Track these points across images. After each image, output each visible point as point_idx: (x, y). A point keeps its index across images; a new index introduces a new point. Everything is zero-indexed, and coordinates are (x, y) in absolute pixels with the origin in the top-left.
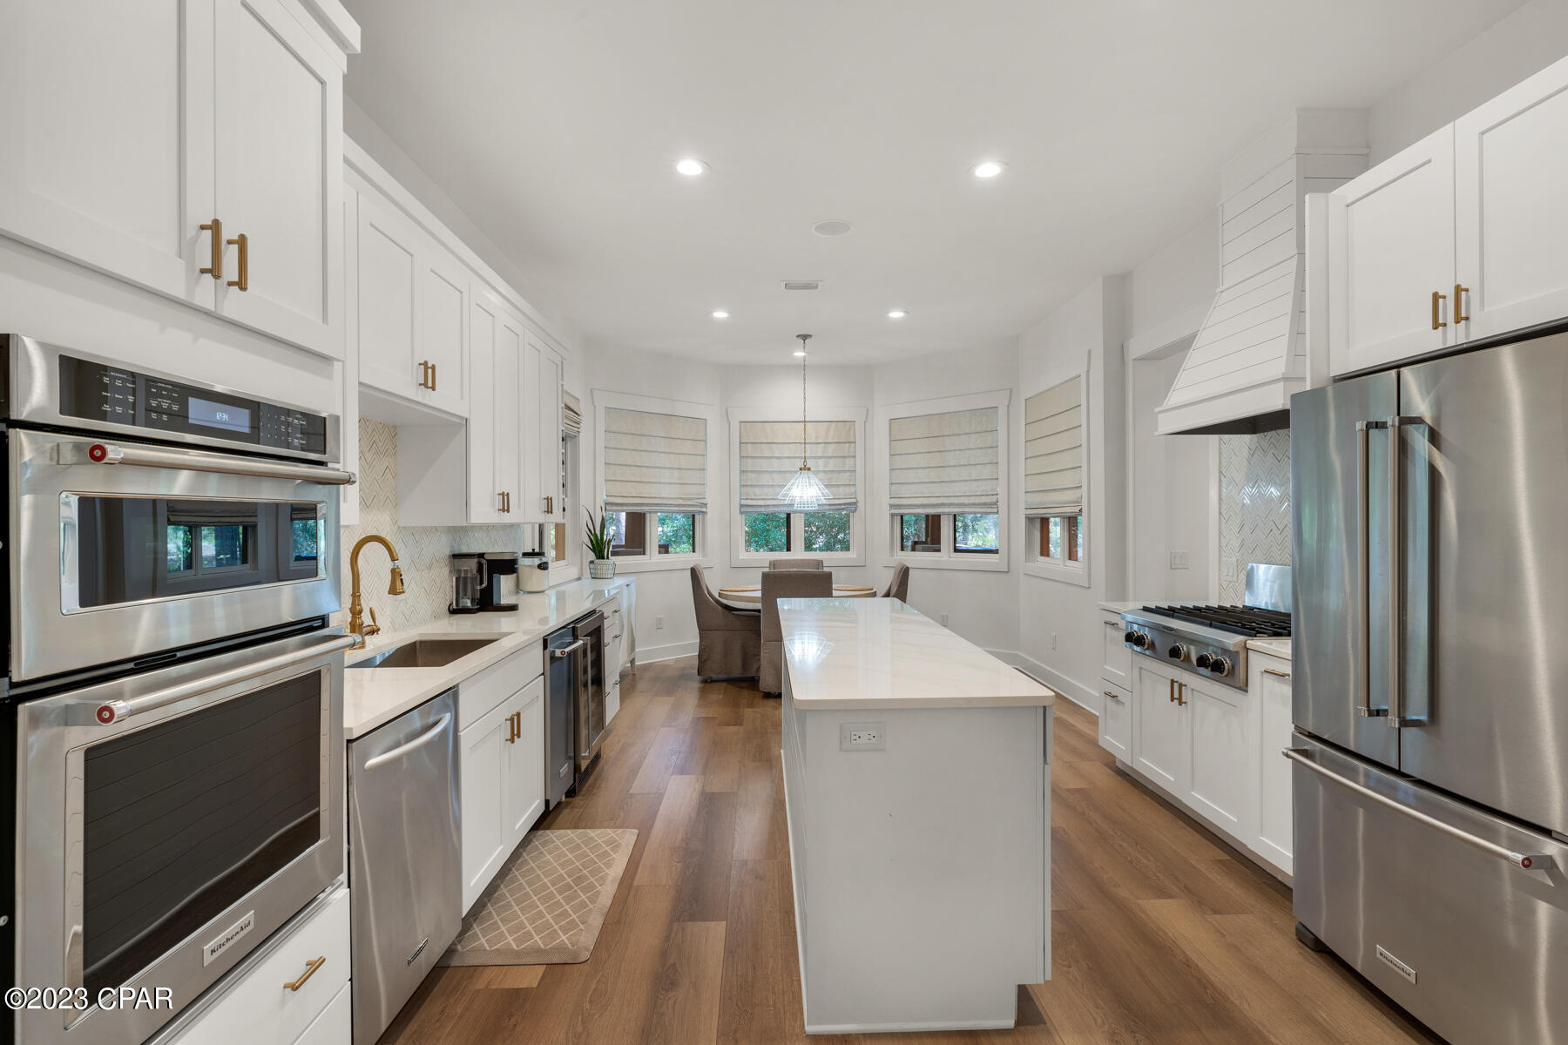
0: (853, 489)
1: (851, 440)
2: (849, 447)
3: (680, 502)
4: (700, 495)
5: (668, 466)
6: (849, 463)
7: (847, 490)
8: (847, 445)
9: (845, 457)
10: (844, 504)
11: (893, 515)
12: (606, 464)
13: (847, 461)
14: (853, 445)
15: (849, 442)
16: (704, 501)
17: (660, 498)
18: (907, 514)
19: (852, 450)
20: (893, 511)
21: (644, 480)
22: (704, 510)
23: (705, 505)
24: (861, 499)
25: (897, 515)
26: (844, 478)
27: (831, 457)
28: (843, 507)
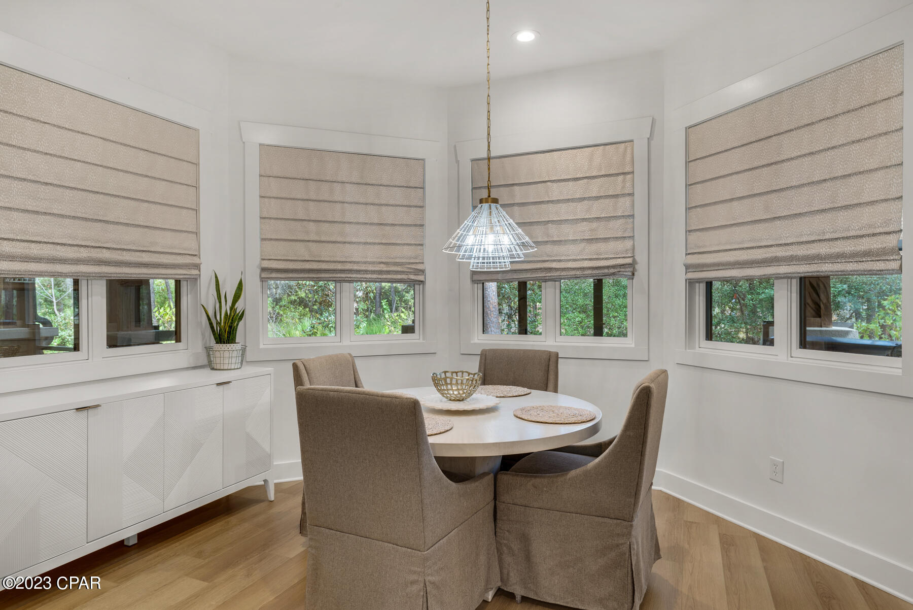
0: (628, 244)
1: (627, 169)
2: (624, 181)
3: (384, 268)
4: (416, 258)
5: (361, 220)
6: (623, 205)
7: (620, 246)
8: (620, 178)
9: (616, 196)
10: (614, 267)
11: (691, 283)
12: (261, 218)
13: (621, 200)
14: (629, 176)
15: (624, 174)
16: (420, 267)
17: (350, 262)
18: (718, 279)
19: (628, 184)
20: (691, 275)
21: (323, 239)
22: (421, 278)
23: (423, 272)
24: (641, 258)
25: (699, 281)
26: (616, 228)
27: (598, 198)
28: (612, 271)
